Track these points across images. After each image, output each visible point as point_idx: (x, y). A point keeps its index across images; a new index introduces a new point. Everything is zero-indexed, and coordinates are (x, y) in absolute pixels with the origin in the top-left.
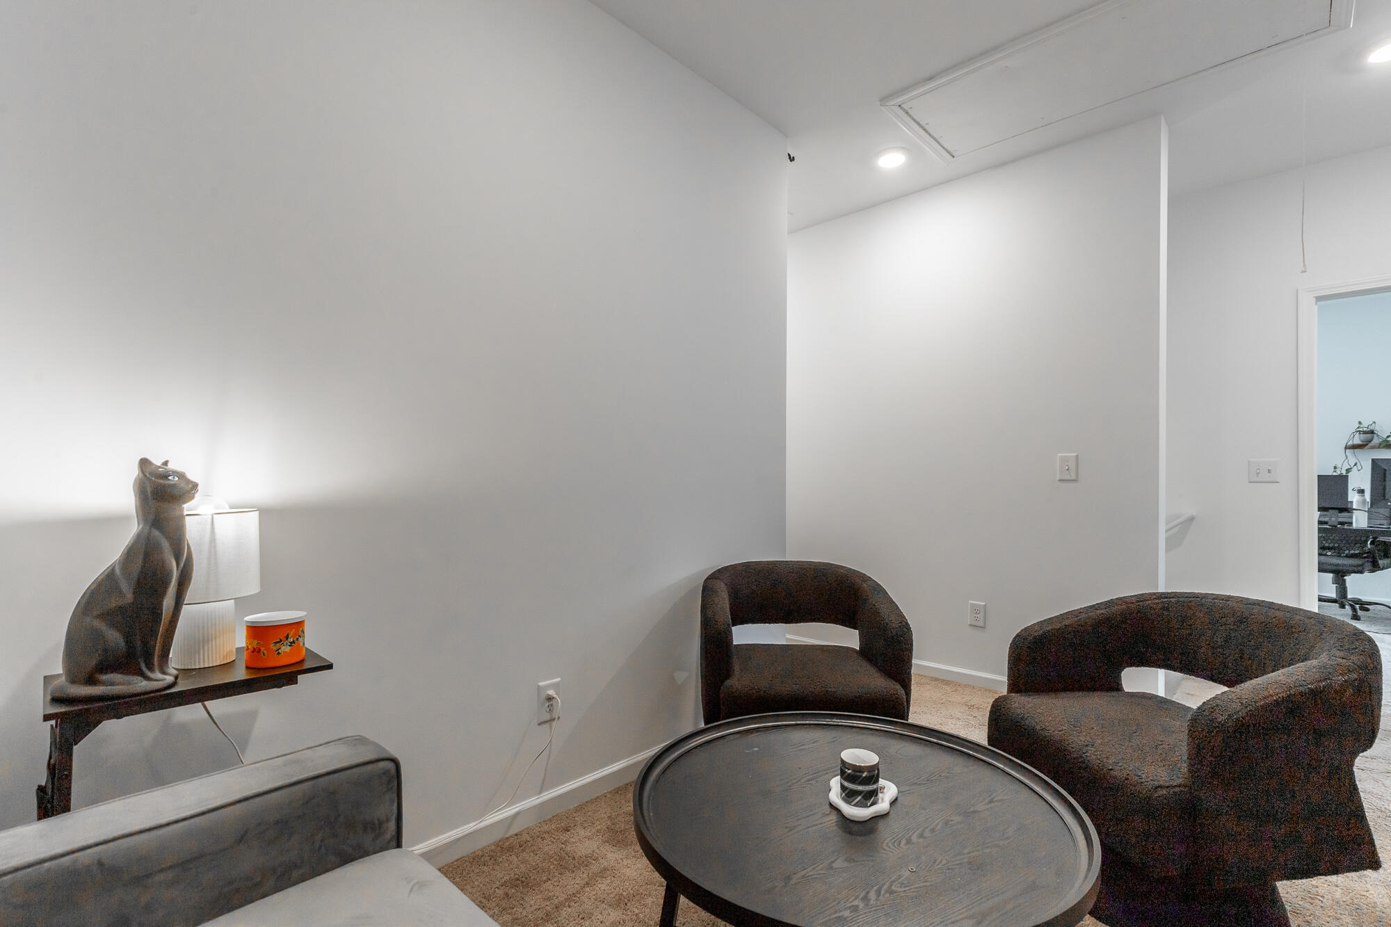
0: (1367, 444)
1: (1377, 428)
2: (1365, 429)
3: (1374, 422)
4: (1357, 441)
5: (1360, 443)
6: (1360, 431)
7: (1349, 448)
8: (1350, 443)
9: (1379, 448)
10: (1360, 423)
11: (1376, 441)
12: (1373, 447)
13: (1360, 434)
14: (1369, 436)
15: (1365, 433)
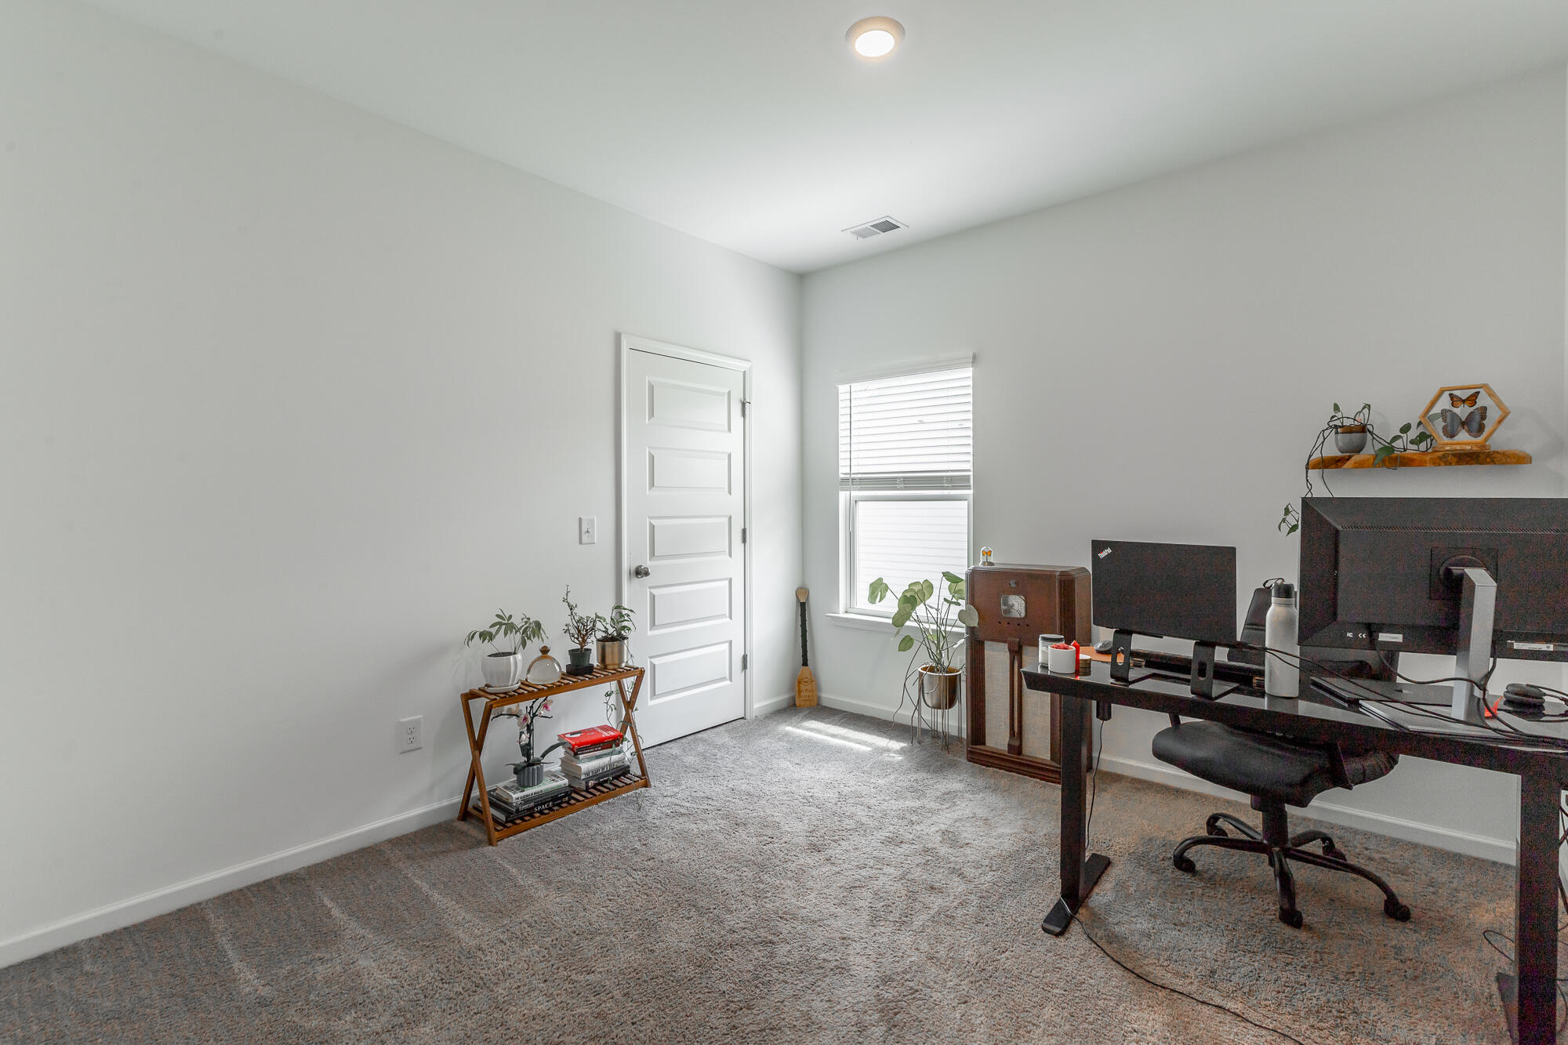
0: (1350, 458)
1: (1375, 421)
2: (1347, 423)
3: (1368, 406)
4: (1331, 450)
5: (1339, 454)
6: (1336, 427)
7: (1314, 468)
8: (1317, 455)
9: (1374, 465)
10: (1336, 408)
11: (1369, 451)
12: (1360, 465)
13: (1337, 433)
14: (1356, 437)
15: (1349, 430)
